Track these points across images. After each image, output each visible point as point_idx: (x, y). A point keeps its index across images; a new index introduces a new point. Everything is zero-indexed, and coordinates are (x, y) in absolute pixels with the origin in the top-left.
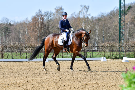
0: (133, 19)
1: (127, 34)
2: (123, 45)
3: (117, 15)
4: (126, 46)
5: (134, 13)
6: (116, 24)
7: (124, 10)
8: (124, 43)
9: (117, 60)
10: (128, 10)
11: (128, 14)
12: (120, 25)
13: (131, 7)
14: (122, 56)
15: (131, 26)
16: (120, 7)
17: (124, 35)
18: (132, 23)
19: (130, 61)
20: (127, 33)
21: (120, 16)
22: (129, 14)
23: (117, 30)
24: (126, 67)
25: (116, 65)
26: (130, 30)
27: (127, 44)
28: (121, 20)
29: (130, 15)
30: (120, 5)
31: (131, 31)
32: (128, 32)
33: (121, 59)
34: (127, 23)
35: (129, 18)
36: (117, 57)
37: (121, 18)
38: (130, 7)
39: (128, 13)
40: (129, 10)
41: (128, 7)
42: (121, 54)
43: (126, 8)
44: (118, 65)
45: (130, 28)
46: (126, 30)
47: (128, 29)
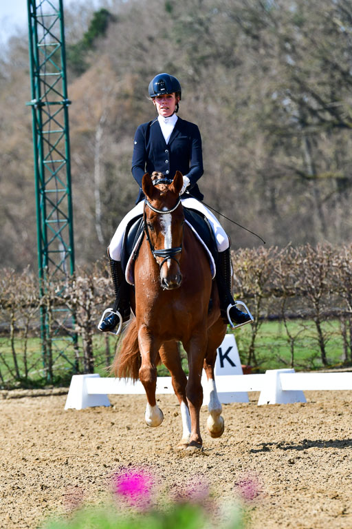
0: (127, 103)
1: (93, 210)
2: (63, 289)
3: (14, 80)
4: (86, 296)
5: (133, 63)
6: (11, 141)
7: (63, 44)
8: (74, 279)
9: (33, 396)
10: (89, 43)
11: (88, 66)
12: (39, 151)
13: (114, 19)
14: (60, 366)
15: (116, 149)
16: (33, 31)
17: (70, 220)
18: (123, 128)
19: (122, 396)
20: (91, 201)
21: (36, 90)
22: (99, 72)
23: (20, 185)
24: (94, 444)
25: (24, 437)
26: (109, 183)
27: (91, 281)
28: (45, 117)
29: (103, 76)
30: (32, 15)
31: (121, 189)
32: (102, 194)
33: (56, 390)
34: (89, 135)
35: (99, 97)
36: (33, 375)
37: (40, 105)
38: (102, 22)
39: (88, 60)
40: (99, 42)
41: (88, 17)
42: (55, 355)
43: (79, 29)
44: (35, 435)
45: (109, 167)
46: (87, 182)
47: (99, 176)
